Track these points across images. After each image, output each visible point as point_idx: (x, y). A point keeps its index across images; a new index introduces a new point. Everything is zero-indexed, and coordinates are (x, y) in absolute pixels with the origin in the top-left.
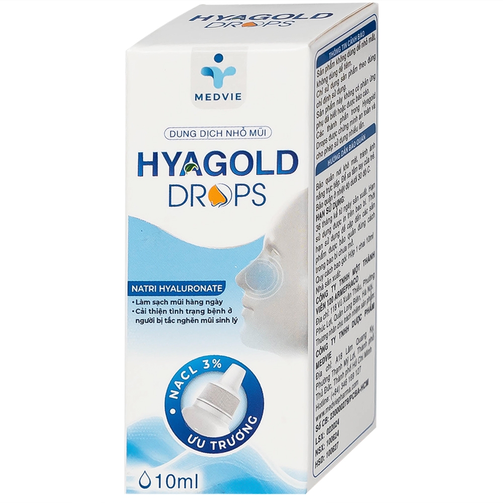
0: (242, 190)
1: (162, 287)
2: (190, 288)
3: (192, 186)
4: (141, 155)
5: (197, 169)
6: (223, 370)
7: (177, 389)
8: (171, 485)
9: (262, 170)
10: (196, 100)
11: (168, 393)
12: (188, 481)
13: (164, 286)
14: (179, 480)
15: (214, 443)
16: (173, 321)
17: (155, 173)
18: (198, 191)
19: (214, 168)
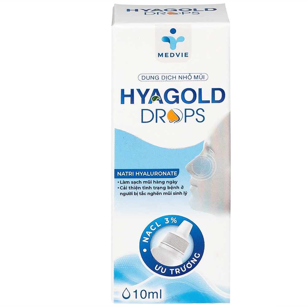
0: (189, 113)
1: (138, 173)
2: (156, 174)
3: (157, 110)
4: (123, 91)
5: (160, 100)
6: (178, 224)
7: (147, 237)
8: (143, 297)
9: (202, 100)
10: (159, 57)
11: (142, 239)
12: (155, 294)
13: (139, 172)
14: (149, 293)
15: (172, 270)
16: (145, 194)
17: (132, 102)
18: (161, 113)
19: (171, 99)
